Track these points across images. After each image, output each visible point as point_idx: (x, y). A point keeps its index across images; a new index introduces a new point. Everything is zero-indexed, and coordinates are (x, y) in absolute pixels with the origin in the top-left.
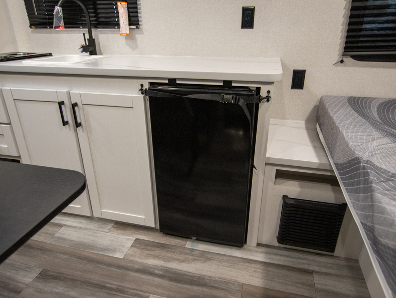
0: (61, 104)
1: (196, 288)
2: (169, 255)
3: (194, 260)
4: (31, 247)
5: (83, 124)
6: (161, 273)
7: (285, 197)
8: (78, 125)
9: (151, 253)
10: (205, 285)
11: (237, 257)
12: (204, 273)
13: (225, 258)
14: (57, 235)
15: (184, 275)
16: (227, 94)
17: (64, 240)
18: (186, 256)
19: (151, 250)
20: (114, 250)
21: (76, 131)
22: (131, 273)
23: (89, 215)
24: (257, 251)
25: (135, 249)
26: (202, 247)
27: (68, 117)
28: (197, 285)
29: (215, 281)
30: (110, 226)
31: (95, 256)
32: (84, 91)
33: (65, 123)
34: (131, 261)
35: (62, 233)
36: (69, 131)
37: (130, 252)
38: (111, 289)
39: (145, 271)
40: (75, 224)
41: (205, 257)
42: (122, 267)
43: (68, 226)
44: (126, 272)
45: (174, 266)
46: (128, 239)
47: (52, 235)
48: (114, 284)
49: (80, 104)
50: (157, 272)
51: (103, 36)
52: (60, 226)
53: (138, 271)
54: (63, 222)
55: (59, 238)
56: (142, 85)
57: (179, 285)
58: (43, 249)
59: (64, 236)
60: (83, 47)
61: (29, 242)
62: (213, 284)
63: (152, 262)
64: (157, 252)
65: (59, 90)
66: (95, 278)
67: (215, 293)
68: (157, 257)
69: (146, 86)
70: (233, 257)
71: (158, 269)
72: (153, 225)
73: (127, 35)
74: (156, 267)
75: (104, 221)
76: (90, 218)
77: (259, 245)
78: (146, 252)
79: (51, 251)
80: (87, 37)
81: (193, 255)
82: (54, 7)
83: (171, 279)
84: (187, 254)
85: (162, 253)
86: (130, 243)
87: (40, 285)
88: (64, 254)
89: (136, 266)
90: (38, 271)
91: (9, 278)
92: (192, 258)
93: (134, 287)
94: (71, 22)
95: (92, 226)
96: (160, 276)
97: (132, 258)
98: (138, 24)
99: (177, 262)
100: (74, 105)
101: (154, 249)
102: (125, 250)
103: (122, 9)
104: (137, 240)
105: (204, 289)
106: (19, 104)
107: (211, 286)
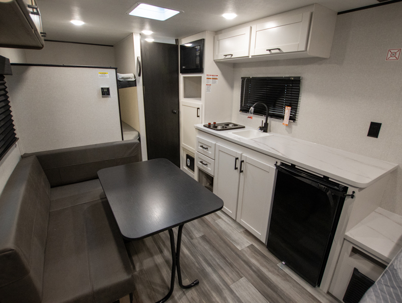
0: (237, 159)
1: (269, 290)
2: (265, 263)
3: (278, 275)
4: (204, 221)
5: (244, 171)
6: (255, 270)
7: (355, 270)
8: (241, 171)
9: (256, 256)
10: (276, 292)
11: (307, 291)
12: (280, 286)
13: (298, 286)
14: (216, 221)
15: (267, 279)
16: (321, 184)
17: (218, 225)
18: (274, 270)
19: (256, 255)
20: (238, 244)
21: (240, 174)
22: (240, 260)
23: (234, 219)
24: (324, 296)
25: (249, 249)
26: (287, 271)
27: (238, 166)
28: (272, 289)
29: (284, 294)
30: (242, 230)
31: (228, 242)
32: (248, 156)
33: (236, 168)
34: (243, 254)
35: (219, 221)
36: (237, 172)
37: (245, 249)
38: (227, 261)
39: (247, 263)
40: (226, 220)
41: (285, 277)
42: (238, 254)
43: (223, 219)
44: (238, 258)
45: (264, 270)
46: (248, 242)
47: (215, 220)
48: (230, 260)
49: (245, 161)
50: (253, 267)
51: (273, 122)
52: (220, 218)
53: (245, 261)
54: (222, 217)
55: (217, 223)
56: (277, 162)
57: (261, 282)
58: (208, 225)
59: (219, 224)
60: (260, 127)
61: (203, 217)
62: (281, 295)
63: (253, 261)
64: (259, 258)
65: (238, 152)
66: (223, 252)
67: (279, 300)
68: (258, 260)
69: (279, 164)
70: (305, 289)
71: (255, 267)
72: (264, 242)
73: (287, 125)
74: (254, 265)
75: (240, 226)
76: (235, 221)
77: (328, 293)
78: (253, 254)
79: (211, 228)
80: (264, 122)
81: (279, 272)
82: (250, 107)
83: (258, 276)
84: (276, 269)
85: (262, 260)
86: (247, 245)
87: (201, 241)
88: (216, 232)
89: (245, 259)
90: (202, 234)
91: (191, 231)
92: (277, 272)
93: (238, 268)
94: (258, 112)
95: (233, 225)
96: (254, 271)
97: (244, 253)
98: (295, 120)
99: (267, 270)
100: (242, 161)
101: (258, 255)
102: (243, 247)
103: (287, 111)
104: (252, 245)
105: (274, 294)
106: (221, 153)
107: (279, 295)
